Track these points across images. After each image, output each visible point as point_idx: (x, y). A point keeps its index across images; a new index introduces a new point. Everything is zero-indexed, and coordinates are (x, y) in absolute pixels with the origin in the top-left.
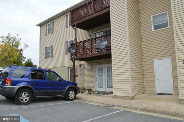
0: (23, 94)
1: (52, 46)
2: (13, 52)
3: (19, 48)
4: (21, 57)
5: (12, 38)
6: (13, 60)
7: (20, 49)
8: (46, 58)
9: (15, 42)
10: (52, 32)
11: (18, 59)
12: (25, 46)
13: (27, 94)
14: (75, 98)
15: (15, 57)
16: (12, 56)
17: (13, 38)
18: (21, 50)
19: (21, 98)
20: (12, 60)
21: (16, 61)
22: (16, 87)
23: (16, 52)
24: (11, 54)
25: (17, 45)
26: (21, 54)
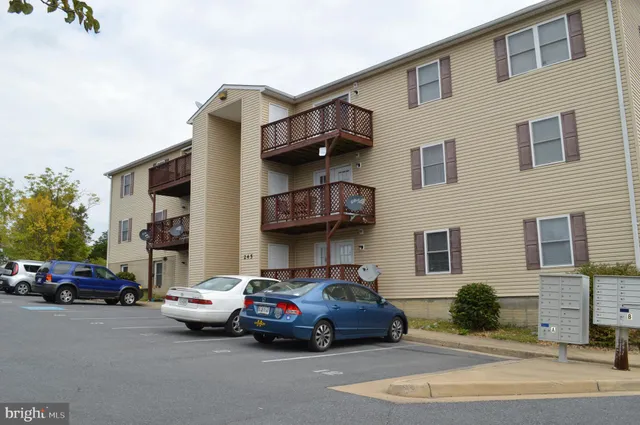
0: (64, 292)
1: (131, 219)
2: (59, 219)
3: (76, 205)
4: (81, 229)
5: (56, 180)
6: (58, 239)
7: (77, 208)
8: (119, 242)
9: (65, 190)
10: (132, 193)
11: (72, 236)
12: (90, 200)
13: (69, 293)
14: (134, 304)
15: (64, 232)
16: (56, 228)
17: (59, 180)
18: (82, 210)
19: (62, 297)
20: (55, 238)
21: (66, 240)
22: (57, 284)
23: (66, 218)
24: (53, 225)
25: (71, 198)
26: (80, 221)
